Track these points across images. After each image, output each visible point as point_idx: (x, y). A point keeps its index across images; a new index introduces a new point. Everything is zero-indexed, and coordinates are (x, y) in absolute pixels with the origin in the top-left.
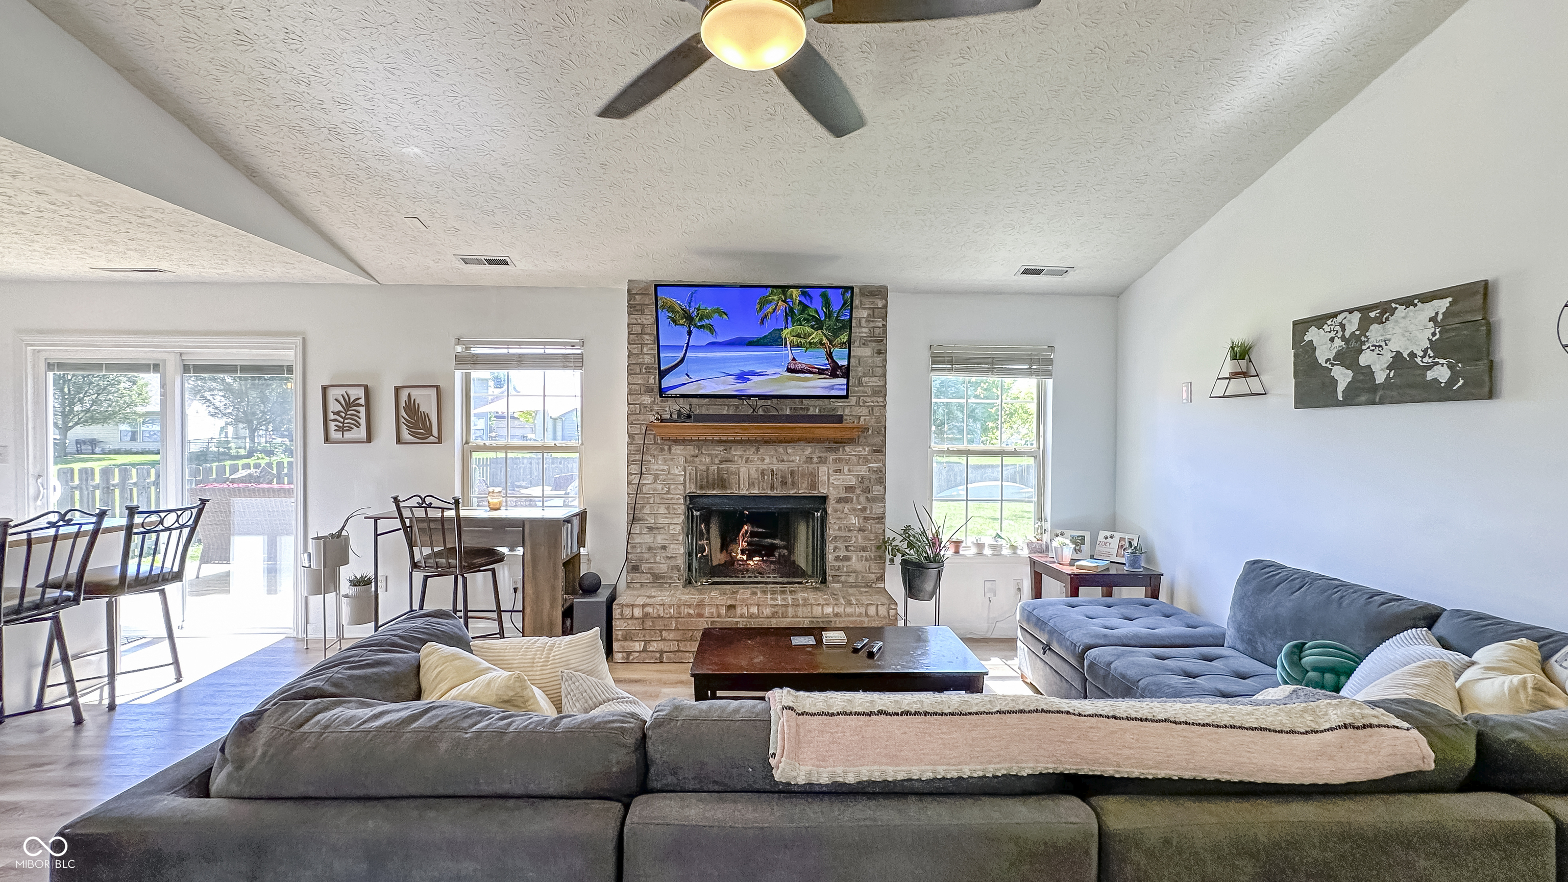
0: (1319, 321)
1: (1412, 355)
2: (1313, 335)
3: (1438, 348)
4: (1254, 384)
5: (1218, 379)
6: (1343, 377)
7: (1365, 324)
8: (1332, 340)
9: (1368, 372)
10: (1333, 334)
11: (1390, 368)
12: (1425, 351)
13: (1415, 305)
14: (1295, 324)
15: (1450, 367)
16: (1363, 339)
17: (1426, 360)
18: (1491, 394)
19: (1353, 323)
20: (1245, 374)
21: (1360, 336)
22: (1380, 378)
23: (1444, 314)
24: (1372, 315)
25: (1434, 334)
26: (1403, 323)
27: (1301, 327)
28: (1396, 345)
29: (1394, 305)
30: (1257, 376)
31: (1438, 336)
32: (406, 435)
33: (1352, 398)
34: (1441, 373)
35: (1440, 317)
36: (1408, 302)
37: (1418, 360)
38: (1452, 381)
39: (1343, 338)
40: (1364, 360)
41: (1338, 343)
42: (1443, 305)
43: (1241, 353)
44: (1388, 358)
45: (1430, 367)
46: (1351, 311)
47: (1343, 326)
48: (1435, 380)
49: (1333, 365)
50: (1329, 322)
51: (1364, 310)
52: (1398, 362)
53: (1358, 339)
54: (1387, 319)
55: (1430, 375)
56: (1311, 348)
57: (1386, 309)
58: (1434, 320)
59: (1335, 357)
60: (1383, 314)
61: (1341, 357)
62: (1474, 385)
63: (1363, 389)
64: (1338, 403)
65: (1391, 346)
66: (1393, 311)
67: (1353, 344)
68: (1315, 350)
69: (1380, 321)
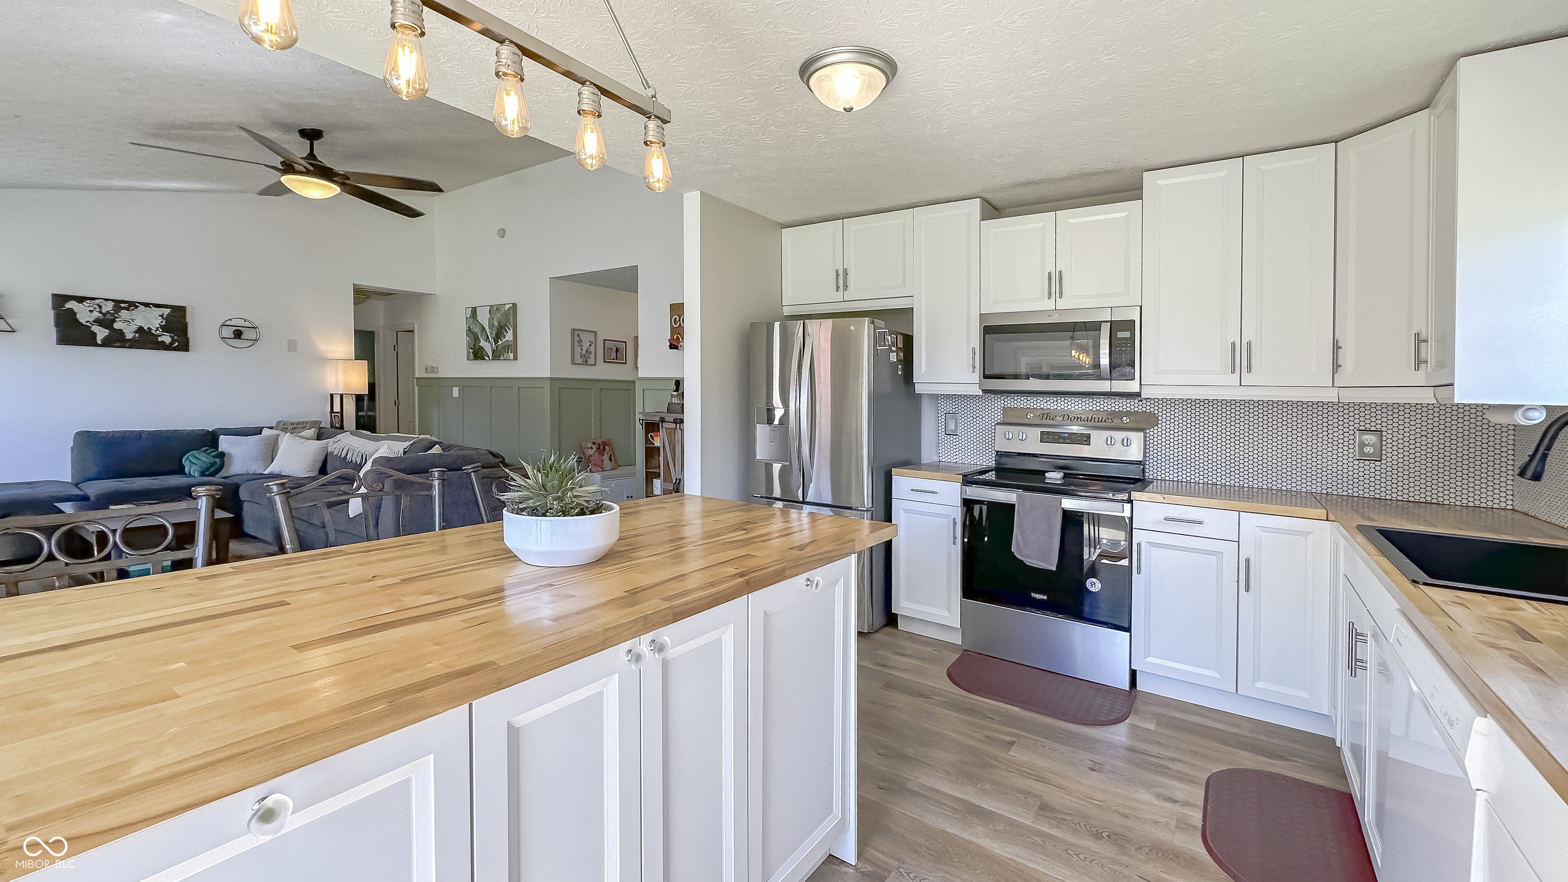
0: (78, 299)
1: (150, 329)
2: (71, 305)
3: (165, 328)
6: (101, 333)
7: (117, 308)
8: (91, 311)
9: (120, 332)
10: (92, 309)
11: (136, 332)
12: (157, 329)
13: (151, 308)
14: (54, 295)
15: (171, 337)
16: (116, 315)
17: (158, 332)
18: (187, 350)
19: (109, 307)
21: (114, 313)
22: (129, 336)
23: (168, 315)
24: (122, 305)
25: (162, 322)
26: (144, 313)
27: (57, 298)
28: (140, 324)
29: (137, 304)
31: (164, 323)
33: (107, 343)
34: (166, 339)
35: (165, 316)
36: (147, 305)
37: (154, 332)
38: (172, 343)
39: (100, 312)
40: (117, 326)
41: (96, 314)
42: (168, 311)
44: (135, 328)
45: (160, 336)
46: (107, 300)
47: (100, 307)
48: (163, 342)
49: (93, 325)
50: (88, 301)
51: (117, 303)
52: (140, 330)
53: (113, 315)
54: (133, 310)
55: (160, 339)
56: (72, 313)
57: (132, 305)
58: (162, 316)
59: (94, 321)
60: (129, 307)
61: (98, 322)
62: (183, 345)
63: (116, 340)
64: (97, 345)
65: (135, 322)
66: (137, 307)
67: (108, 317)
68: (75, 314)
69: (128, 309)
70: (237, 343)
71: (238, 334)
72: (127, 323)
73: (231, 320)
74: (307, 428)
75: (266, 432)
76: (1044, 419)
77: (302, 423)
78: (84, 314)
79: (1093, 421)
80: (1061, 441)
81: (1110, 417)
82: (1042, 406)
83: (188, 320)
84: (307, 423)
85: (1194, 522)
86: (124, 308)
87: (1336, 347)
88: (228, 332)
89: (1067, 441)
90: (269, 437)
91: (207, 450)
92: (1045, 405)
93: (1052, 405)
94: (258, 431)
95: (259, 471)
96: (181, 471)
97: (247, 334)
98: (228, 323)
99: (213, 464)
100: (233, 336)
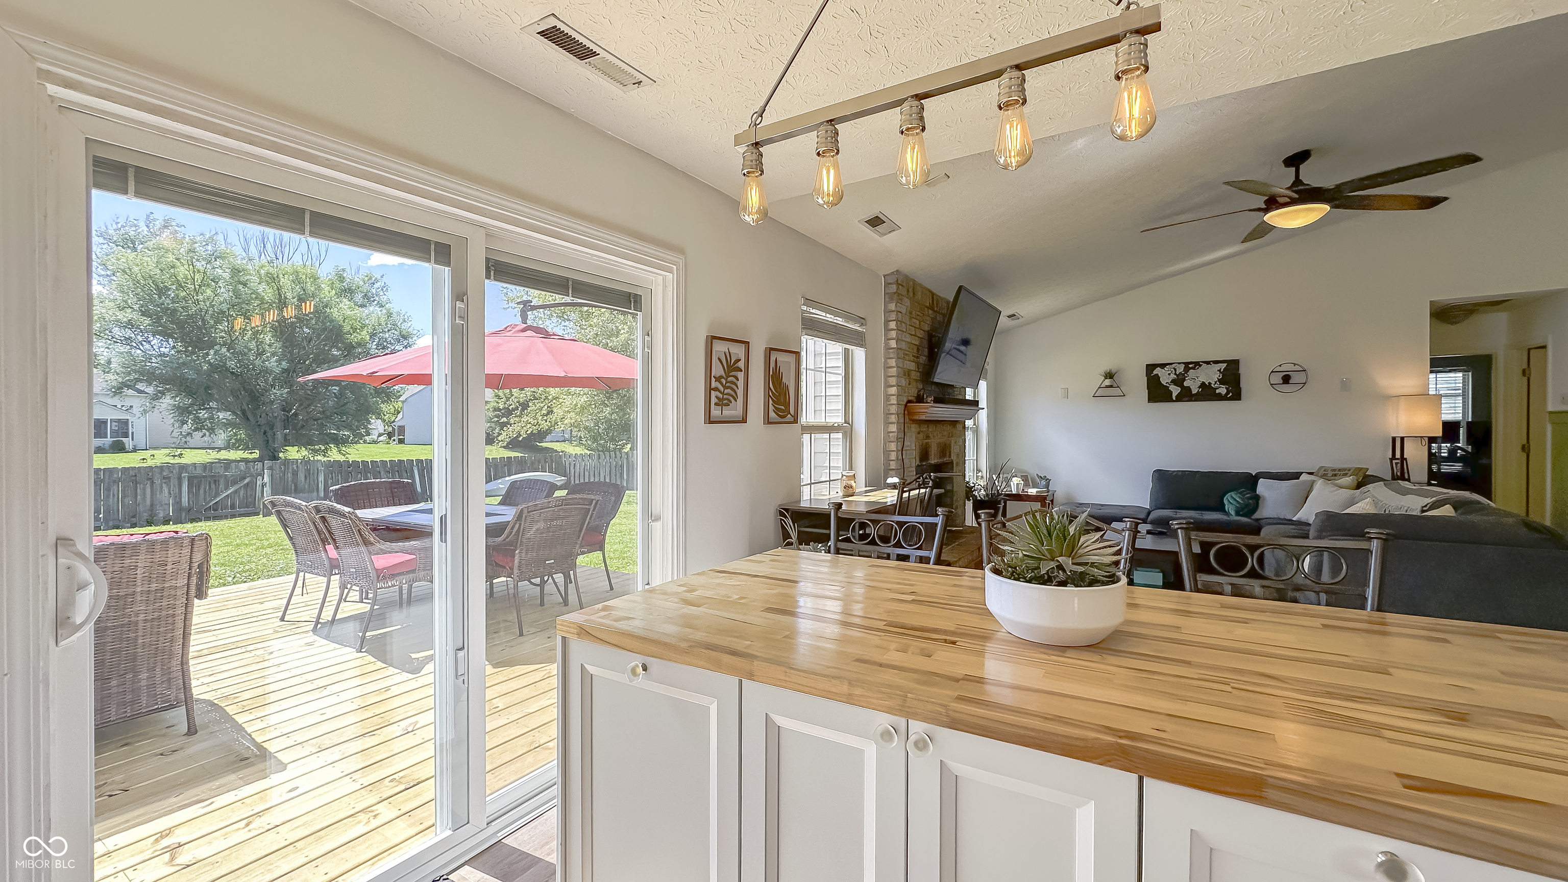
0: (1163, 366)
1: (1210, 383)
2: (1157, 371)
3: (1222, 382)
4: (1116, 391)
5: (1099, 388)
6: (1175, 391)
7: (1187, 369)
8: (1169, 374)
9: (1189, 389)
10: (1170, 372)
11: (1199, 387)
12: (1216, 382)
13: (1211, 365)
14: (1147, 365)
15: (1226, 388)
16: (1186, 375)
17: (1216, 385)
18: (1240, 399)
19: (1181, 369)
20: (1111, 386)
21: (1184, 374)
22: (1194, 391)
23: (1224, 369)
24: (1190, 366)
25: (1219, 376)
26: (1205, 371)
27: (1150, 368)
28: (1203, 379)
29: (1201, 363)
30: (1118, 387)
31: (1221, 377)
32: (772, 414)
33: (1180, 398)
34: (1223, 390)
35: (1222, 370)
36: (1208, 363)
37: (1213, 386)
38: (1228, 394)
39: (1175, 374)
40: (1185, 384)
41: (1173, 376)
42: (1223, 366)
43: (1110, 375)
44: (1199, 383)
45: (1217, 388)
46: (1180, 363)
47: (1175, 370)
48: (1220, 393)
49: (1170, 385)
50: (1168, 367)
51: (1187, 364)
52: (1203, 385)
54: (1198, 368)
55: (1217, 391)
56: (1157, 377)
57: (1197, 364)
58: (1219, 371)
59: (1171, 382)
60: (1195, 366)
61: (1174, 382)
62: (1235, 394)
63: (1186, 395)
64: (1174, 401)
65: (1200, 379)
66: (1200, 366)
67: (1181, 377)
68: (1159, 378)
69: (1193, 368)
70: (1286, 388)
71: (1286, 379)
72: (1193, 380)
73: (1280, 366)
74: (1348, 475)
75: (1304, 477)
77: (1345, 469)
78: (1165, 377)
83: (1242, 371)
84: (1349, 470)
86: (1192, 368)
88: (1277, 379)
90: (1305, 482)
91: (1243, 491)
94: (1296, 476)
95: (1288, 517)
96: (1221, 508)
97: (1295, 378)
98: (1279, 369)
99: (1247, 505)
100: (1281, 382)
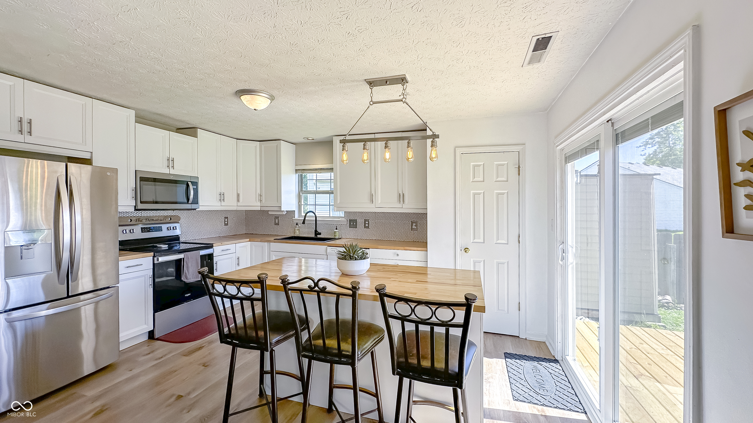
76: (137, 222)
79: (158, 220)
80: (151, 231)
81: (165, 218)
82: (134, 215)
85: (227, 250)
87: (238, 195)
89: (154, 231)
92: (136, 214)
93: (139, 214)
